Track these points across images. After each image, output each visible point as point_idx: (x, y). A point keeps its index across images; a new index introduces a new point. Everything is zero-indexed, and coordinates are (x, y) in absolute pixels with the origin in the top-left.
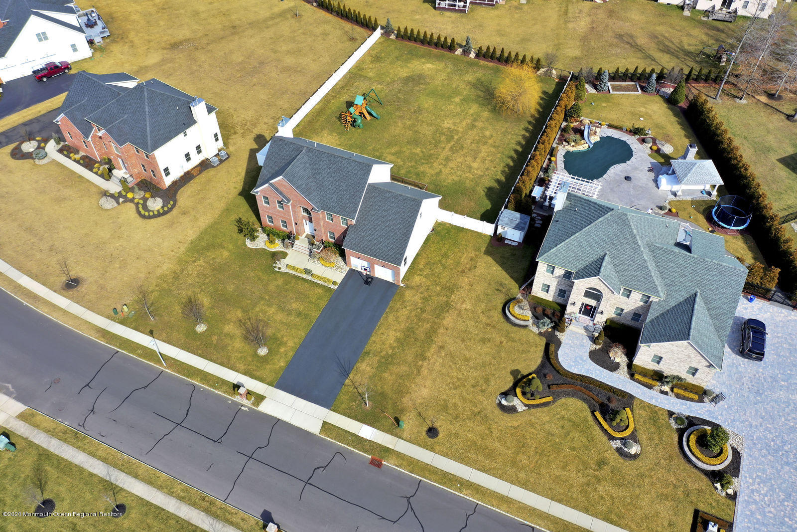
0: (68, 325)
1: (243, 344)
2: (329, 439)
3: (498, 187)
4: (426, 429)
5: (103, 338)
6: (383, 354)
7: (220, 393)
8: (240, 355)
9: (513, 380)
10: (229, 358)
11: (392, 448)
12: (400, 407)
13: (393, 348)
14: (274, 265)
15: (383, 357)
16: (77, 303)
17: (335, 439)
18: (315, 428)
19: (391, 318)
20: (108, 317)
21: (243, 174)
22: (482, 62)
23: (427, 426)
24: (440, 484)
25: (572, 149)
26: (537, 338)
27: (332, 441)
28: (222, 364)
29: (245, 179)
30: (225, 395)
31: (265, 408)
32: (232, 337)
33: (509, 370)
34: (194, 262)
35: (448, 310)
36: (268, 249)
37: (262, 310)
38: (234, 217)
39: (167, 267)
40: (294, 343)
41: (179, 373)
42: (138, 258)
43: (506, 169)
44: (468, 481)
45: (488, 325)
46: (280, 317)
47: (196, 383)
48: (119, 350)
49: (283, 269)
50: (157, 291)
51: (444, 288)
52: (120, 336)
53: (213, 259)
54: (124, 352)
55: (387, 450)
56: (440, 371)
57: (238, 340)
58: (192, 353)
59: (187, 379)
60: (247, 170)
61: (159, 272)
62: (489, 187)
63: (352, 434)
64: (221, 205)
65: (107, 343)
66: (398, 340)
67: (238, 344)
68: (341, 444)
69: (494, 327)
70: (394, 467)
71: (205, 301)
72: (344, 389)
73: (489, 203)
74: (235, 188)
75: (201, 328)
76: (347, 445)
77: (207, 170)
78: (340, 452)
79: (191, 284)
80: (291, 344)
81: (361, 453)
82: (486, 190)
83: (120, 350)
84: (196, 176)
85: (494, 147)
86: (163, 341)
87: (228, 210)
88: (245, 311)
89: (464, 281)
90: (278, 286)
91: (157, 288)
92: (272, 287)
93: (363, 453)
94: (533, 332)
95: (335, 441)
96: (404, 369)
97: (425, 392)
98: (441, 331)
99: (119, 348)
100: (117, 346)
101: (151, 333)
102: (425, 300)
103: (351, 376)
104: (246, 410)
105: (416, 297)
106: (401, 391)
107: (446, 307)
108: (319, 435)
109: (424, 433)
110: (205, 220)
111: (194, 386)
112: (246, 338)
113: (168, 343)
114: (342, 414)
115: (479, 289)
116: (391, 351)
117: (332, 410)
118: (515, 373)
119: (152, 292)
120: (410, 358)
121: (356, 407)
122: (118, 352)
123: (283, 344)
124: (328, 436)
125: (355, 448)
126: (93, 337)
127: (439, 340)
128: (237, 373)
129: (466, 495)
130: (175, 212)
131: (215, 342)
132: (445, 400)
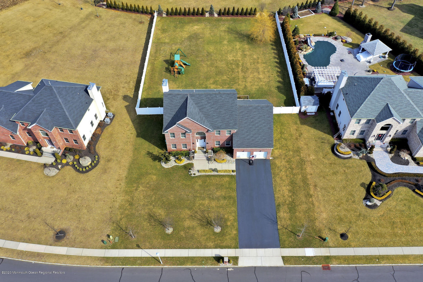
0: (76, 264)
1: (202, 230)
2: (292, 266)
3: (282, 85)
4: (339, 236)
5: (107, 263)
6: (287, 202)
7: (209, 266)
8: (205, 238)
9: (365, 190)
10: (200, 242)
11: (329, 255)
12: (317, 229)
13: (291, 197)
14: (190, 173)
15: (289, 204)
16: (73, 246)
17: (295, 264)
18: (280, 263)
19: (278, 179)
20: (101, 248)
21: (131, 123)
22: (224, 18)
23: (339, 234)
24: (368, 264)
25: (305, 53)
26: (361, 161)
27: (294, 266)
28: (197, 248)
29: (134, 126)
30: (213, 266)
31: (242, 263)
32: (193, 228)
33: (358, 185)
34: (136, 190)
35: (304, 163)
36: (180, 165)
37: (200, 204)
38: (143, 152)
39: (120, 199)
40: (234, 216)
41: (174, 265)
42: (97, 201)
43: (279, 74)
44: (380, 256)
45: (331, 164)
46: (213, 204)
47: (189, 266)
48: (123, 267)
49: (197, 174)
50: (123, 217)
51: (294, 151)
52: (118, 257)
53: (148, 183)
54: (128, 266)
55: (327, 258)
56: (324, 200)
57: (198, 229)
58: (174, 249)
59: (182, 266)
60: (131, 120)
61: (117, 205)
62: (277, 87)
63: (303, 257)
64: (130, 147)
65: (112, 265)
66: (290, 191)
67: (200, 231)
68: (300, 266)
69: (335, 164)
70: (338, 265)
71: (161, 212)
72: (280, 232)
73: (283, 95)
74: (131, 134)
75: (170, 231)
76: (304, 264)
77: (106, 128)
78: (303, 271)
79: (144, 205)
80: (231, 218)
81: (314, 266)
82: (277, 89)
83: (125, 267)
84: (101, 134)
85: (264, 63)
86: (150, 248)
87: (136, 149)
88: (190, 209)
89: (301, 143)
90: (200, 185)
91: (123, 216)
92: (197, 187)
93: (316, 266)
94: (356, 159)
95: (296, 266)
96: (304, 206)
97: (324, 215)
98: (309, 177)
99: (123, 265)
100: (121, 265)
101: (138, 247)
102: (289, 162)
103: (279, 223)
104: (232, 270)
105: (283, 162)
106: (312, 220)
107: (302, 162)
108: (284, 266)
109: (340, 239)
110: (126, 161)
111: (189, 269)
112: (202, 225)
113: (154, 249)
114: (289, 248)
115: (313, 145)
116: (290, 199)
117: (282, 248)
118: (363, 185)
119: (121, 219)
120: (304, 199)
121: (294, 240)
122: (123, 268)
123: (226, 220)
124: (291, 264)
125: (310, 264)
126: (100, 265)
127: (311, 182)
128: (211, 250)
129: (384, 264)
130: (102, 162)
131: (184, 235)
132: (338, 215)
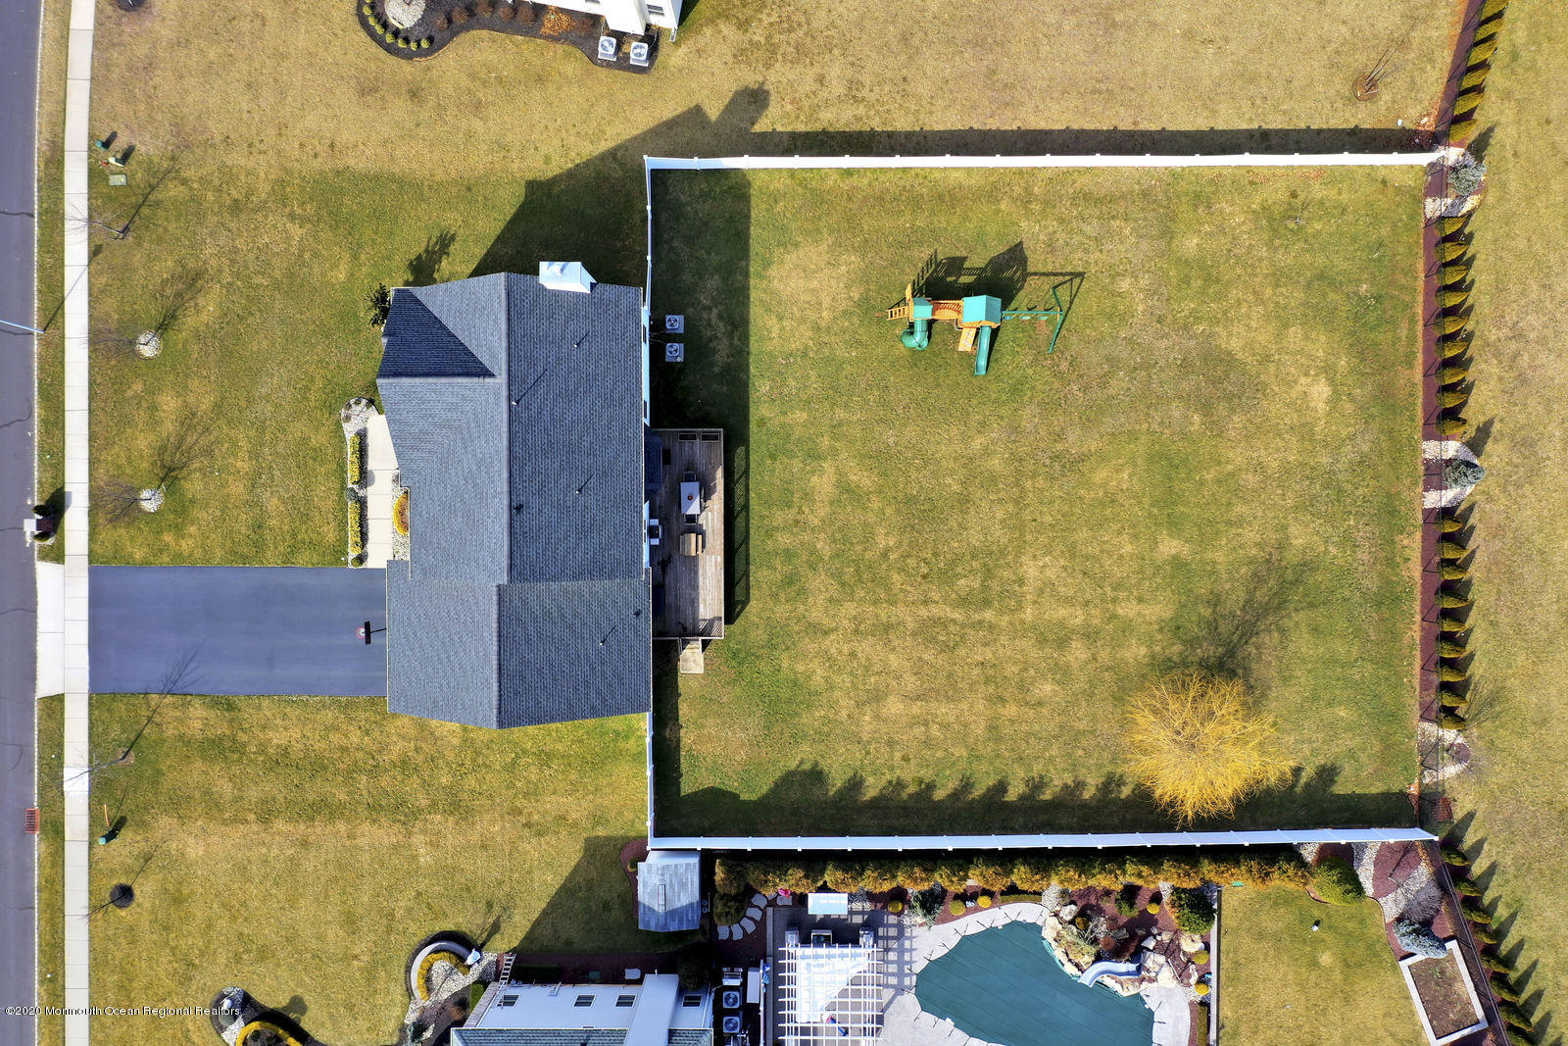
0: (42, 70)
1: (146, 452)
2: (36, 721)
4: (123, 881)
5: (46, 165)
6: (242, 737)
7: (36, 473)
8: (123, 461)
9: (281, 1007)
10: (109, 444)
11: (67, 836)
12: (147, 818)
13: (262, 751)
15: (234, 741)
17: (39, 731)
18: (45, 687)
19: (328, 716)
20: (92, 137)
23: (129, 883)
24: (40, 945)
26: (392, 1025)
27: (36, 728)
28: (92, 438)
29: (587, 164)
30: (36, 485)
31: (45, 572)
32: (154, 423)
39: (256, 167)
40: (191, 554)
41: (41, 369)
44: (64, 988)
46: (237, 489)
47: (36, 414)
48: (36, 215)
49: (350, 430)
52: (63, 194)
54: (36, 229)
55: (56, 831)
56: (250, 862)
57: (152, 437)
58: (90, 364)
59: (36, 393)
60: (618, 148)
62: (821, 773)
63: (60, 756)
64: (479, 161)
65: (39, 181)
66: (286, 751)
67: (144, 442)
68: (36, 745)
70: (36, 856)
72: (139, 700)
74: (547, 160)
75: (148, 348)
76: (40, 757)
77: (571, 49)
78: (23, 751)
81: (36, 787)
83: (36, 220)
86: (90, 290)
87: (469, 189)
93: (36, 792)
94: (406, 1012)
95: (36, 733)
96: (225, 788)
97: (195, 850)
99: (40, 214)
100: (40, 207)
101: (95, 252)
103: (169, 699)
104: (25, 542)
106: (178, 805)
108: (36, 698)
109: (115, 882)
111: (31, 415)
113: (89, 303)
114: (90, 719)
116: (254, 749)
117: (90, 698)
120: (253, 794)
121: (114, 740)
122: (32, 216)
124: (40, 718)
125: (40, 774)
126: (39, 144)
127: (319, 829)
128: (87, 480)
129: (39, 994)
131: (129, 393)
132: (192, 893)
